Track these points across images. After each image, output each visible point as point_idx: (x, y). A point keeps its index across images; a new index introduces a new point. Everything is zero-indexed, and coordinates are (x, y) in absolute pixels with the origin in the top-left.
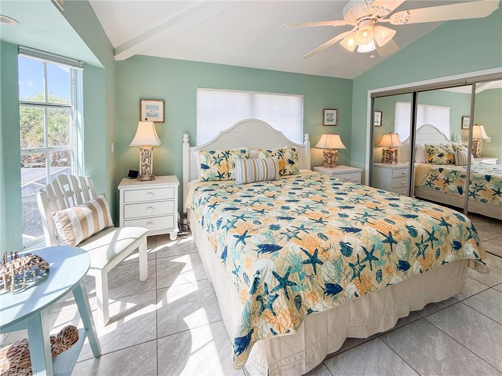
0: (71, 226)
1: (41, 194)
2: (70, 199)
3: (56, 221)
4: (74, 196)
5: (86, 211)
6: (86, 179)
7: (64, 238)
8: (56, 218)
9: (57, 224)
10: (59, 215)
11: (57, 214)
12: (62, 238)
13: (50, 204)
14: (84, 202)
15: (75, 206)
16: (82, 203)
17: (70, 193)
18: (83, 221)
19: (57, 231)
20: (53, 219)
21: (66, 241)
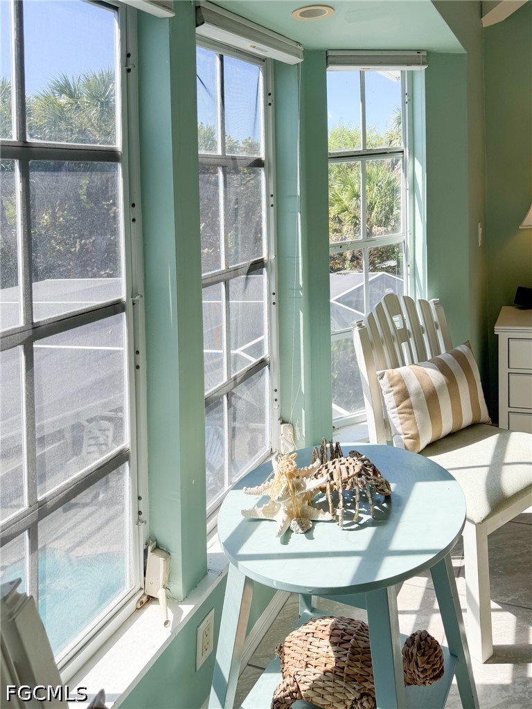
0: (410, 407)
1: (359, 331)
2: (404, 345)
3: (385, 388)
4: (411, 340)
5: (435, 377)
6: (432, 306)
7: (399, 429)
8: (384, 383)
9: (387, 397)
10: (390, 379)
11: (385, 376)
12: (395, 428)
13: (374, 353)
14: (429, 357)
15: (413, 363)
16: (426, 360)
17: (404, 335)
18: (432, 398)
19: (386, 411)
20: (378, 384)
21: (403, 437)
